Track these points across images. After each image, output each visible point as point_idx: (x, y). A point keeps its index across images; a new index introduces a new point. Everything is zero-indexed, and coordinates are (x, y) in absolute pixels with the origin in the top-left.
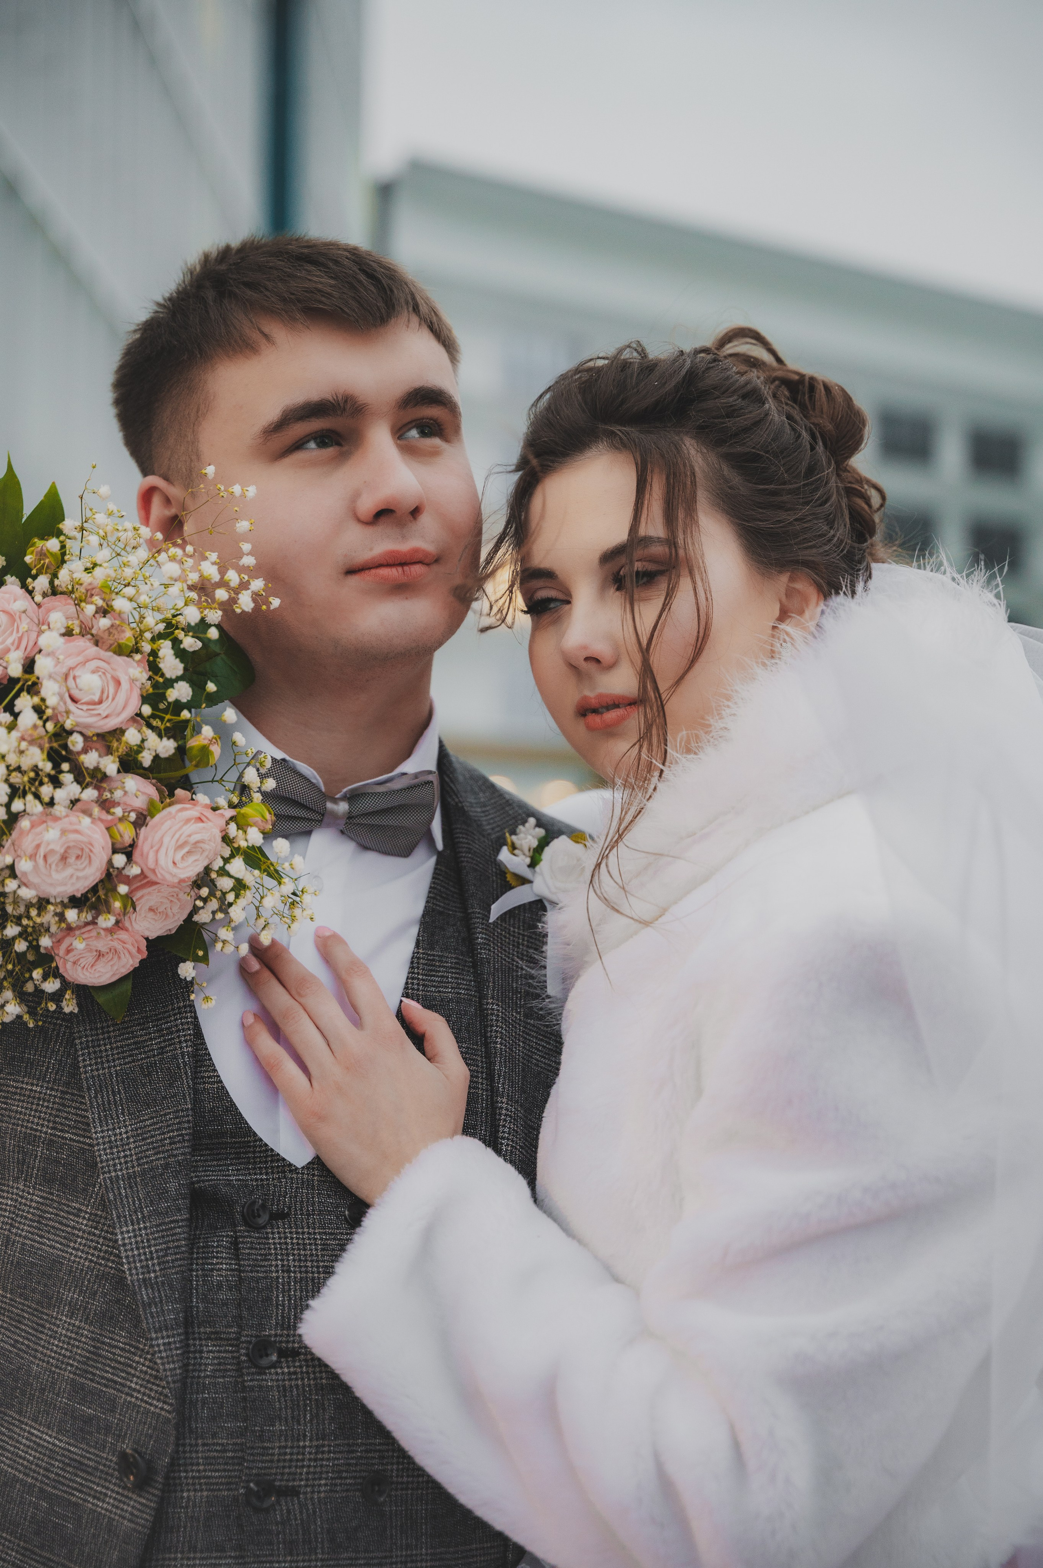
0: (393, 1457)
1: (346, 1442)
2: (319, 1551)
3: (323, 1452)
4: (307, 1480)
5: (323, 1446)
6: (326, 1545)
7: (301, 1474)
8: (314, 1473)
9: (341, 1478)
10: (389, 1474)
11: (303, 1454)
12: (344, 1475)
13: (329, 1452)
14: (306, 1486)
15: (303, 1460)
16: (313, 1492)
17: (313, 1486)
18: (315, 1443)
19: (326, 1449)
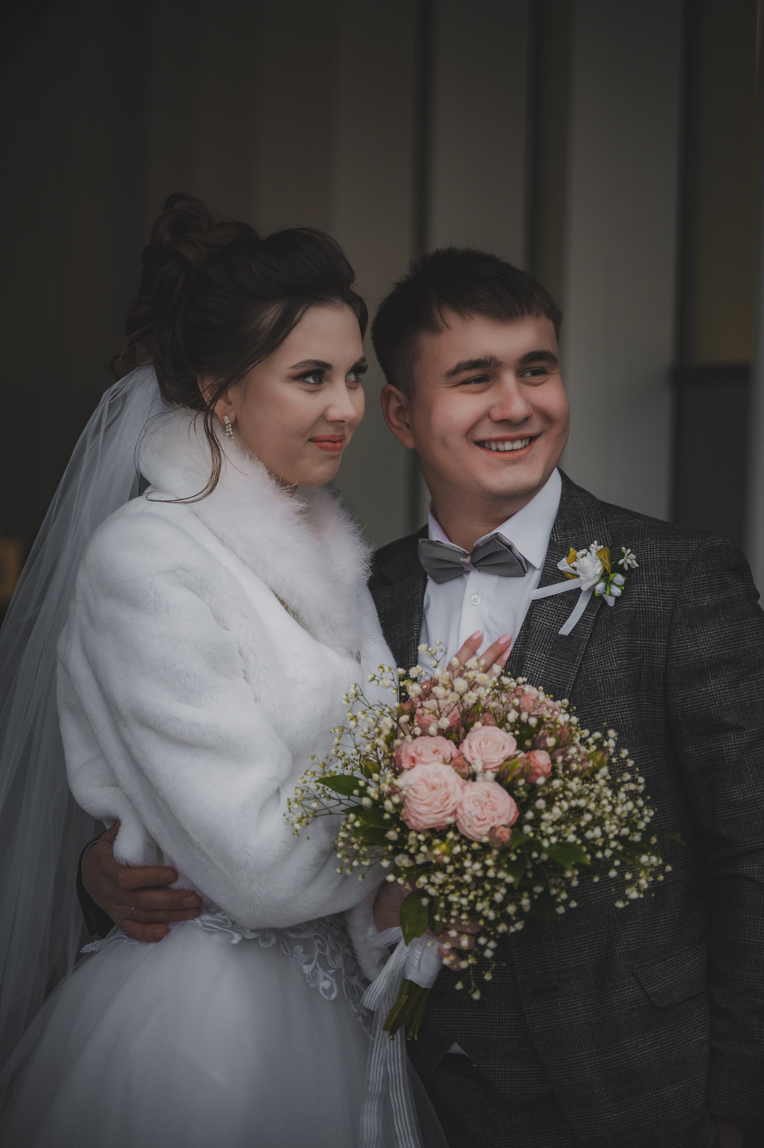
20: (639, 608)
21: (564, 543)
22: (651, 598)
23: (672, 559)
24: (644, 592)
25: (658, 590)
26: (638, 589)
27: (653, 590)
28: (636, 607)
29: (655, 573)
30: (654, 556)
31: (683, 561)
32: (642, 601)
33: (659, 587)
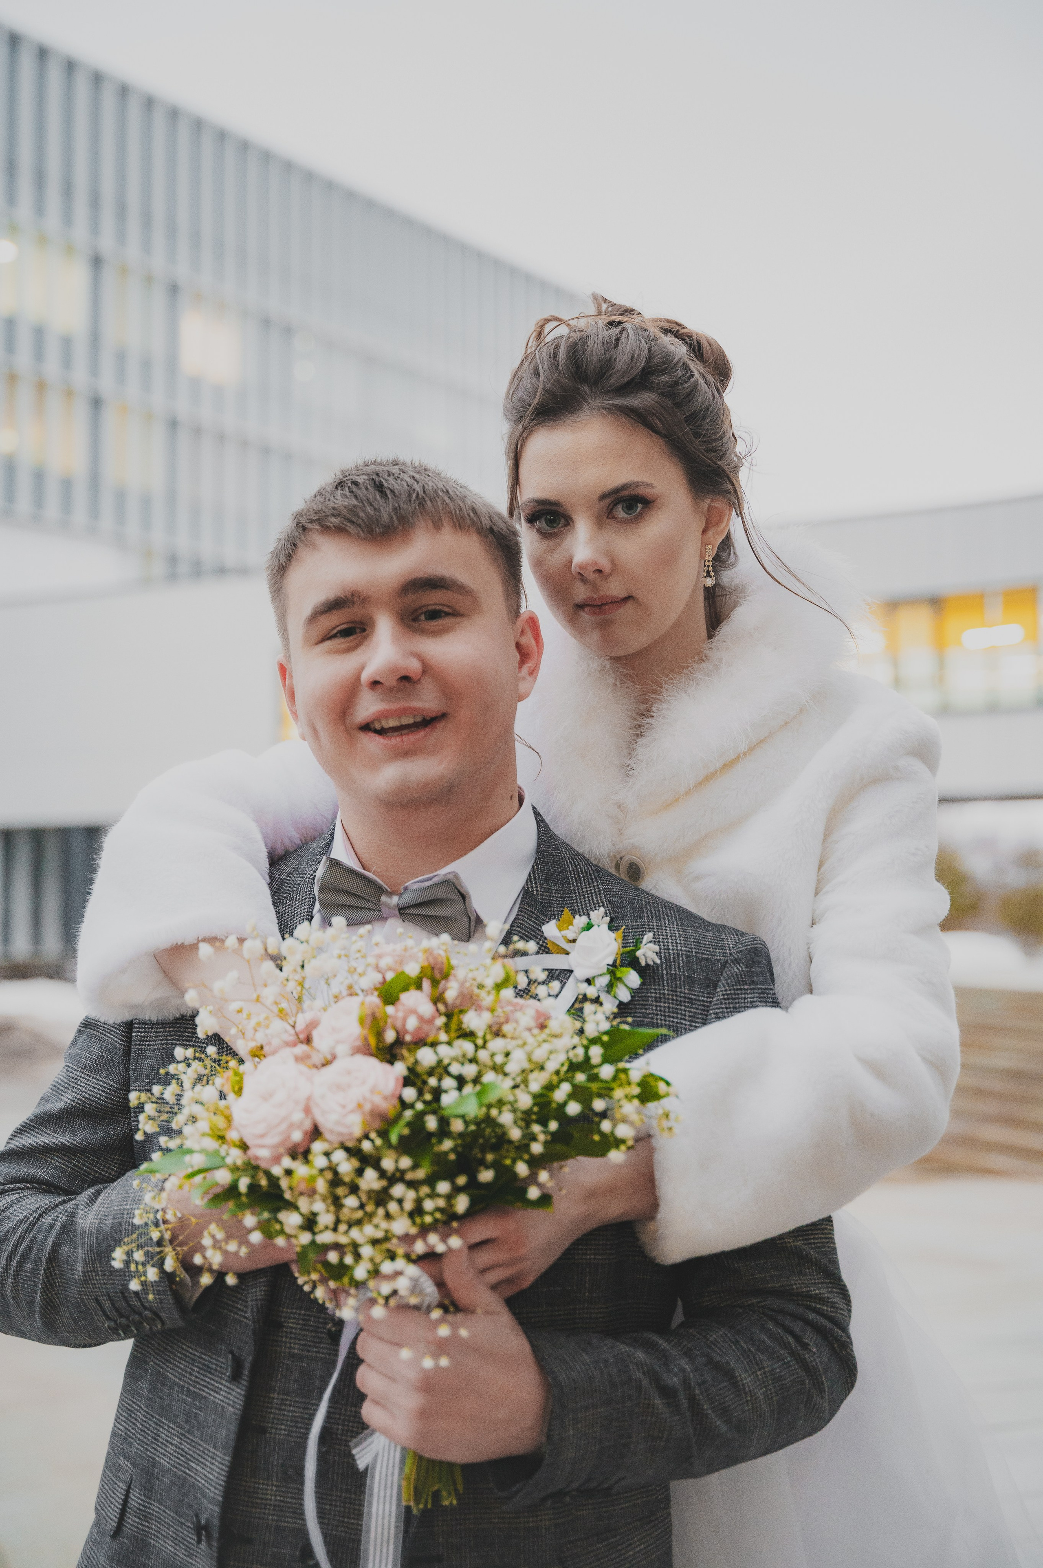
0: (339, 1419)
1: (304, 1400)
2: (274, 1479)
3: (286, 1405)
4: (273, 1423)
5: (287, 1400)
6: (280, 1475)
7: (269, 1418)
8: (278, 1419)
9: (297, 1427)
10: (335, 1431)
11: (272, 1403)
12: (299, 1425)
13: (290, 1405)
14: (272, 1428)
15: (271, 1408)
16: (276, 1434)
17: (276, 1429)
18: (281, 1397)
19: (288, 1403)
20: (657, 1019)
21: (547, 900)
22: (673, 1008)
23: (704, 956)
24: (665, 998)
25: (684, 997)
26: (656, 993)
27: (676, 996)
28: (652, 1018)
29: (680, 971)
30: (677, 947)
31: (718, 961)
32: (660, 1011)
33: (685, 993)
